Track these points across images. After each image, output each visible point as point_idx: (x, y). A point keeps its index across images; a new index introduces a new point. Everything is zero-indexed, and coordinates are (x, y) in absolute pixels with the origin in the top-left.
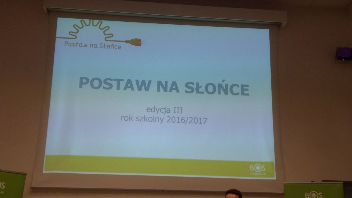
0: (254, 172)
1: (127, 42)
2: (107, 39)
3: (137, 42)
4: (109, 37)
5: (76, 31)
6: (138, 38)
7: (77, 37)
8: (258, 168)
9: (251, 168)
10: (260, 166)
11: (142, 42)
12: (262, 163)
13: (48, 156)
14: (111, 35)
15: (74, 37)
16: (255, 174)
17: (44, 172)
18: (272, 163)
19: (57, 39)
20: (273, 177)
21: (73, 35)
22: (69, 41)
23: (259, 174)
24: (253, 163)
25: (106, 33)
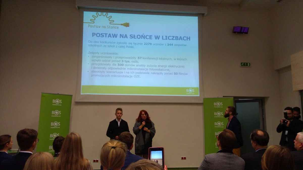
0: (188, 92)
1: (122, 25)
2: (111, 23)
3: (127, 25)
4: (112, 22)
5: (94, 19)
6: (128, 22)
7: (95, 22)
8: (191, 91)
9: (187, 90)
10: (191, 90)
11: (130, 25)
12: (192, 88)
13: (82, 86)
14: (113, 21)
15: (93, 22)
16: (189, 94)
17: (81, 94)
18: (198, 88)
19: (84, 24)
20: (198, 95)
21: (93, 21)
22: (91, 24)
23: (191, 94)
24: (188, 88)
25: (110, 20)
